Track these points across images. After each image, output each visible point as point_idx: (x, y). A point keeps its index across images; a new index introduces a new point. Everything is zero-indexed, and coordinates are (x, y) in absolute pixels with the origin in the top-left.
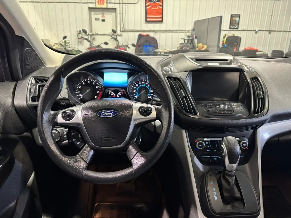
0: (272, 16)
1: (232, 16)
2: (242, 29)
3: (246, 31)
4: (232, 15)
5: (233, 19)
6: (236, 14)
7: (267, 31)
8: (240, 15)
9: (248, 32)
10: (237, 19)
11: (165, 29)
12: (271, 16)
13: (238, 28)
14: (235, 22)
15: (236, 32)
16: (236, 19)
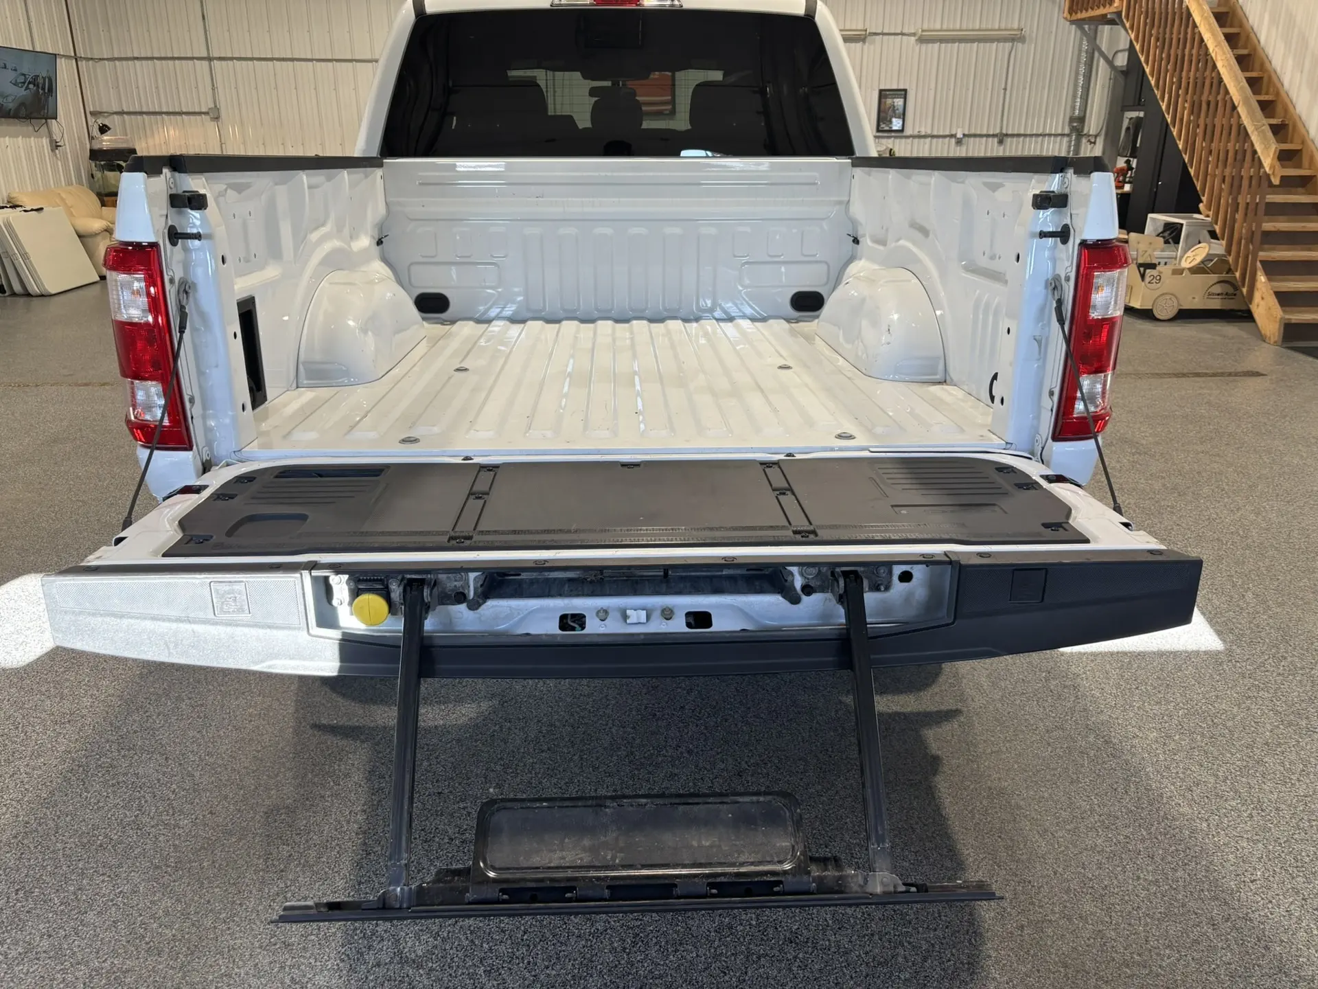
0: (1005, 89)
1: (883, 94)
2: (916, 133)
3: (928, 140)
4: (881, 91)
5: (885, 102)
6: (895, 87)
7: (994, 136)
8: (905, 90)
9: (935, 140)
10: (899, 102)
12: (1003, 91)
13: (902, 131)
14: (894, 111)
15: (898, 141)
16: (896, 104)
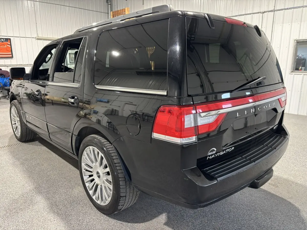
11: (16, 64)
